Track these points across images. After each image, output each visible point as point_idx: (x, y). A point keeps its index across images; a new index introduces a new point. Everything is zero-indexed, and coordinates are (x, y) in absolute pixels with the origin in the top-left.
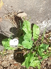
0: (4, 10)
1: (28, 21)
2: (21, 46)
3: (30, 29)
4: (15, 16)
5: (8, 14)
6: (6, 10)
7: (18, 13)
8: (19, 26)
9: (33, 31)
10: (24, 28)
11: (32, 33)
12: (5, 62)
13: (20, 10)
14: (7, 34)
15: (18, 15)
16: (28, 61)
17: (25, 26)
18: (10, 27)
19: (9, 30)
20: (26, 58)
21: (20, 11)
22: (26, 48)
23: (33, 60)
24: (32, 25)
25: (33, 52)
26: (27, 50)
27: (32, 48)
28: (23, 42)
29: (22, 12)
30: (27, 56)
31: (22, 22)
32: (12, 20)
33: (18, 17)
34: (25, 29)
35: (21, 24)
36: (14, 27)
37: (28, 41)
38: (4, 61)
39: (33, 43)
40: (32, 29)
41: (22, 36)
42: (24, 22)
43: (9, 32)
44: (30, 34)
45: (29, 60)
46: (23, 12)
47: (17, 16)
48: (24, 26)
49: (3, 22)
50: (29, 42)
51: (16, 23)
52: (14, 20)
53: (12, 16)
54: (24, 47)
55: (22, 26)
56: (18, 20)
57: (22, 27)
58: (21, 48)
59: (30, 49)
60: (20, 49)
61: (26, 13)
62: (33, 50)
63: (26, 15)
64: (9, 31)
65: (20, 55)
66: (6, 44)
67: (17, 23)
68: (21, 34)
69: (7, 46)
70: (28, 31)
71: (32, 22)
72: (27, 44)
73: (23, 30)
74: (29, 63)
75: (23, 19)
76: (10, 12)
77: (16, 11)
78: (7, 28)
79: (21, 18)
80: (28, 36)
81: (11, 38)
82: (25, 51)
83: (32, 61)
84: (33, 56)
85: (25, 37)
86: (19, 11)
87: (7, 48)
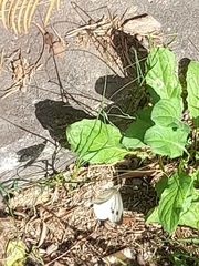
0: (73, 11)
1: (167, 50)
2: (142, 146)
3: (174, 82)
4: (113, 33)
5: (88, 27)
6: (80, 11)
7: (126, 21)
8: (132, 72)
9: (188, 89)
10: (153, 76)
11: (184, 95)
12: (81, 213)
13: (135, 8)
14: (85, 102)
15: (125, 26)
16: (171, 203)
17: (157, 69)
18: (98, 76)
19: (91, 88)
20: (165, 194)
21: (133, 11)
22: (163, 154)
23: (190, 199)
24: (184, 64)
25: (188, 171)
26: (166, 160)
27: (185, 155)
28: (148, 132)
29: (141, 16)
30: (168, 187)
31: (144, 54)
32: (105, 49)
33: (127, 36)
34: (154, 80)
35: (137, 62)
36: (112, 73)
37: (170, 129)
38: (79, 208)
39: (190, 136)
40: (183, 82)
41: (145, 108)
42: (152, 52)
43: (95, 95)
44: (174, 100)
45: (175, 201)
46: (145, 15)
47: (121, 32)
48: (150, 68)
49: (69, 56)
50: (175, 129)
51: (118, 61)
52: (110, 49)
54: (156, 152)
55: (145, 68)
56: (127, 47)
57: (145, 74)
58: (143, 156)
59: (177, 159)
60: (140, 159)
61: (156, 17)
62: (189, 163)
63: (160, 25)
64: (93, 90)
65: (139, 182)
66: (83, 143)
67: (122, 59)
68: (138, 101)
69: (86, 149)
70: (169, 87)
71: (183, 54)
72: (166, 138)
73: (147, 87)
74: (177, 210)
75: (145, 44)
76: (95, 17)
77: (119, 13)
78: (87, 79)
79: (140, 39)
80: (167, 108)
81: (101, 118)
82: (158, 166)
83: (185, 204)
84: (189, 183)
85: (156, 113)
86: (130, 12)
87: (86, 158)
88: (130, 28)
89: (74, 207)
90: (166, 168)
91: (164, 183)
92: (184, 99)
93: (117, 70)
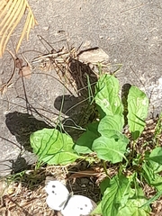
0: (39, 42)
1: (113, 77)
2: (91, 153)
3: (118, 102)
4: (70, 61)
5: (50, 55)
6: (45, 43)
7: (81, 52)
8: (84, 93)
9: (129, 108)
10: (101, 97)
11: (126, 113)
12: (39, 204)
13: (89, 42)
14: (46, 115)
15: (80, 56)
16: (112, 200)
17: (104, 91)
18: (57, 95)
19: (51, 104)
20: (107, 192)
21: (87, 45)
22: (106, 159)
23: (127, 196)
24: (126, 89)
25: (126, 174)
26: (109, 165)
27: (124, 162)
28: (95, 141)
29: (93, 49)
30: (109, 186)
31: (94, 80)
32: (64, 74)
33: (81, 64)
34: (102, 101)
35: (89, 85)
36: (68, 93)
37: (113, 139)
38: (37, 200)
39: (129, 146)
40: (125, 102)
41: (94, 122)
42: (101, 78)
43: (54, 110)
44: (117, 117)
45: (115, 198)
46: (96, 48)
47: (77, 61)
48: (99, 90)
49: (35, 78)
50: (117, 140)
51: (74, 83)
52: (67, 74)
53: (60, 60)
54: (101, 158)
55: (95, 90)
56: (81, 72)
57: (95, 95)
58: (91, 160)
59: (117, 164)
60: (88, 163)
61: (106, 50)
62: (127, 168)
63: (108, 57)
64: (53, 105)
65: (86, 181)
66: (43, 147)
67: (77, 82)
68: (89, 116)
69: (45, 152)
70: (113, 106)
71: (126, 80)
72: (109, 147)
73: (95, 105)
74: (116, 205)
75: (96, 71)
76: (57, 48)
77: (76, 46)
78: (48, 96)
79: (91, 66)
80: (111, 122)
81: (58, 128)
82: (102, 169)
83: (123, 200)
84: (126, 184)
85: (102, 127)
86: (85, 45)
87: (45, 160)
88: (84, 58)
89: (34, 199)
90: (108, 171)
91: (106, 183)
92: (125, 117)
93: (73, 91)
